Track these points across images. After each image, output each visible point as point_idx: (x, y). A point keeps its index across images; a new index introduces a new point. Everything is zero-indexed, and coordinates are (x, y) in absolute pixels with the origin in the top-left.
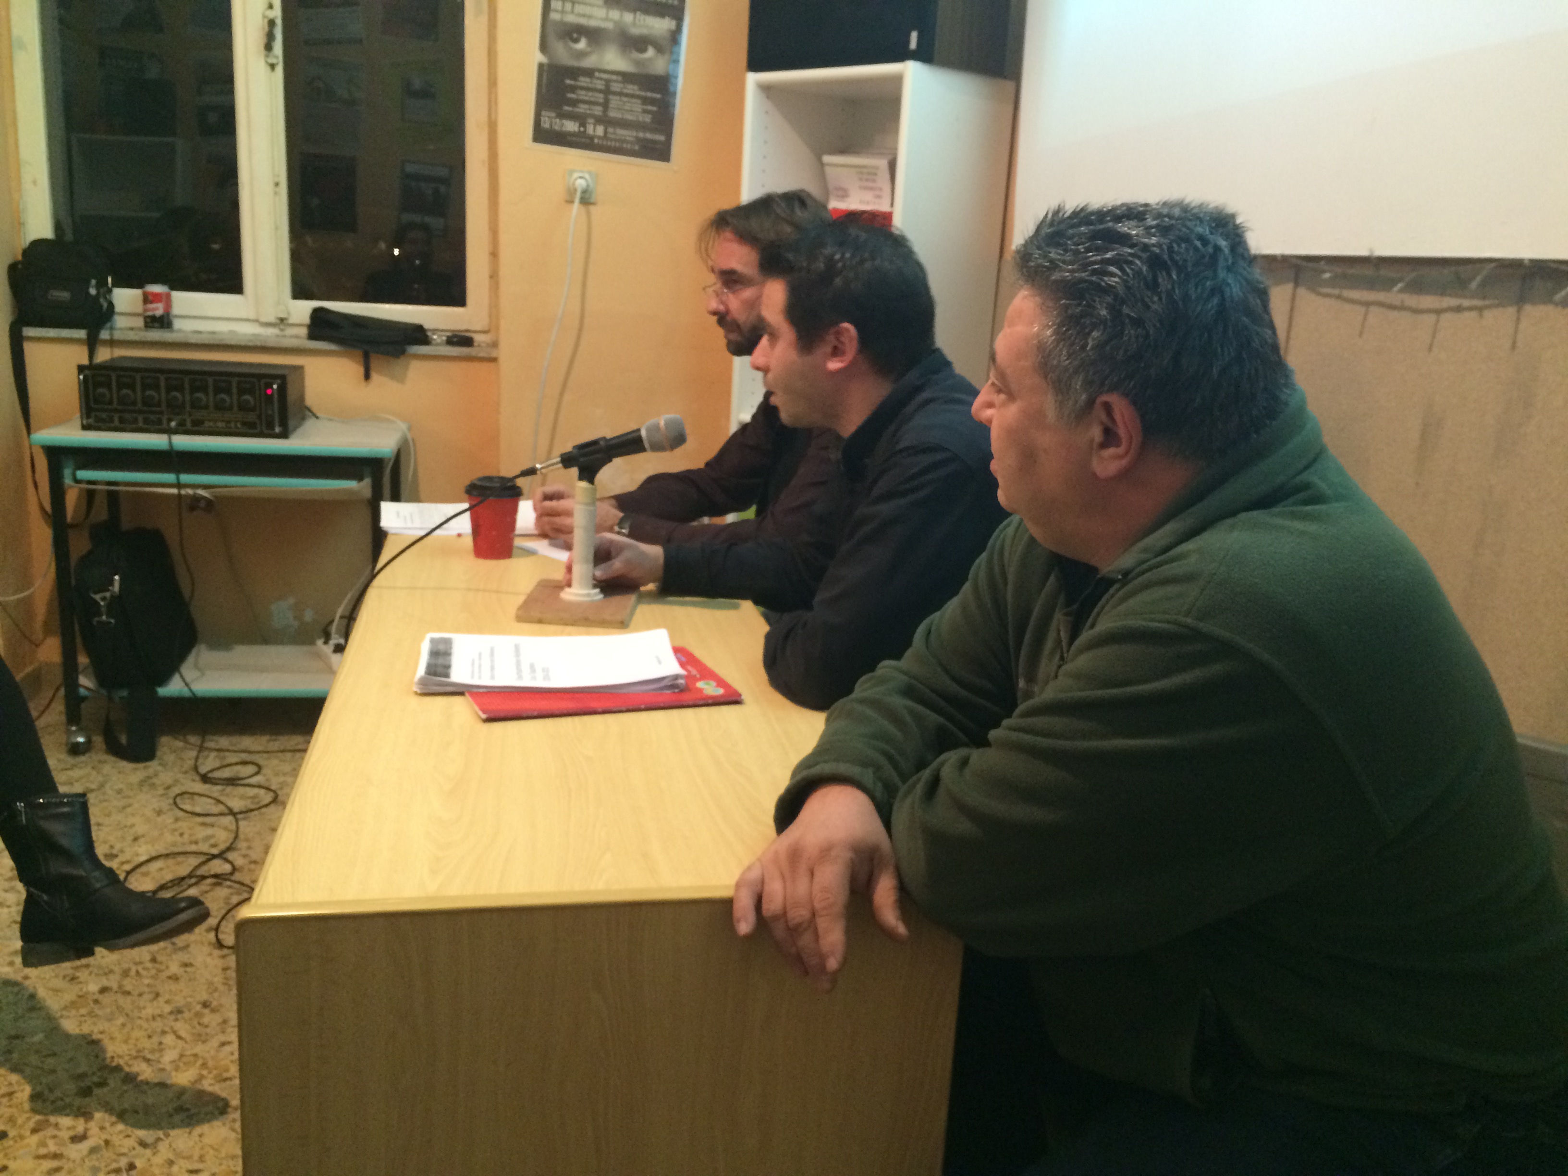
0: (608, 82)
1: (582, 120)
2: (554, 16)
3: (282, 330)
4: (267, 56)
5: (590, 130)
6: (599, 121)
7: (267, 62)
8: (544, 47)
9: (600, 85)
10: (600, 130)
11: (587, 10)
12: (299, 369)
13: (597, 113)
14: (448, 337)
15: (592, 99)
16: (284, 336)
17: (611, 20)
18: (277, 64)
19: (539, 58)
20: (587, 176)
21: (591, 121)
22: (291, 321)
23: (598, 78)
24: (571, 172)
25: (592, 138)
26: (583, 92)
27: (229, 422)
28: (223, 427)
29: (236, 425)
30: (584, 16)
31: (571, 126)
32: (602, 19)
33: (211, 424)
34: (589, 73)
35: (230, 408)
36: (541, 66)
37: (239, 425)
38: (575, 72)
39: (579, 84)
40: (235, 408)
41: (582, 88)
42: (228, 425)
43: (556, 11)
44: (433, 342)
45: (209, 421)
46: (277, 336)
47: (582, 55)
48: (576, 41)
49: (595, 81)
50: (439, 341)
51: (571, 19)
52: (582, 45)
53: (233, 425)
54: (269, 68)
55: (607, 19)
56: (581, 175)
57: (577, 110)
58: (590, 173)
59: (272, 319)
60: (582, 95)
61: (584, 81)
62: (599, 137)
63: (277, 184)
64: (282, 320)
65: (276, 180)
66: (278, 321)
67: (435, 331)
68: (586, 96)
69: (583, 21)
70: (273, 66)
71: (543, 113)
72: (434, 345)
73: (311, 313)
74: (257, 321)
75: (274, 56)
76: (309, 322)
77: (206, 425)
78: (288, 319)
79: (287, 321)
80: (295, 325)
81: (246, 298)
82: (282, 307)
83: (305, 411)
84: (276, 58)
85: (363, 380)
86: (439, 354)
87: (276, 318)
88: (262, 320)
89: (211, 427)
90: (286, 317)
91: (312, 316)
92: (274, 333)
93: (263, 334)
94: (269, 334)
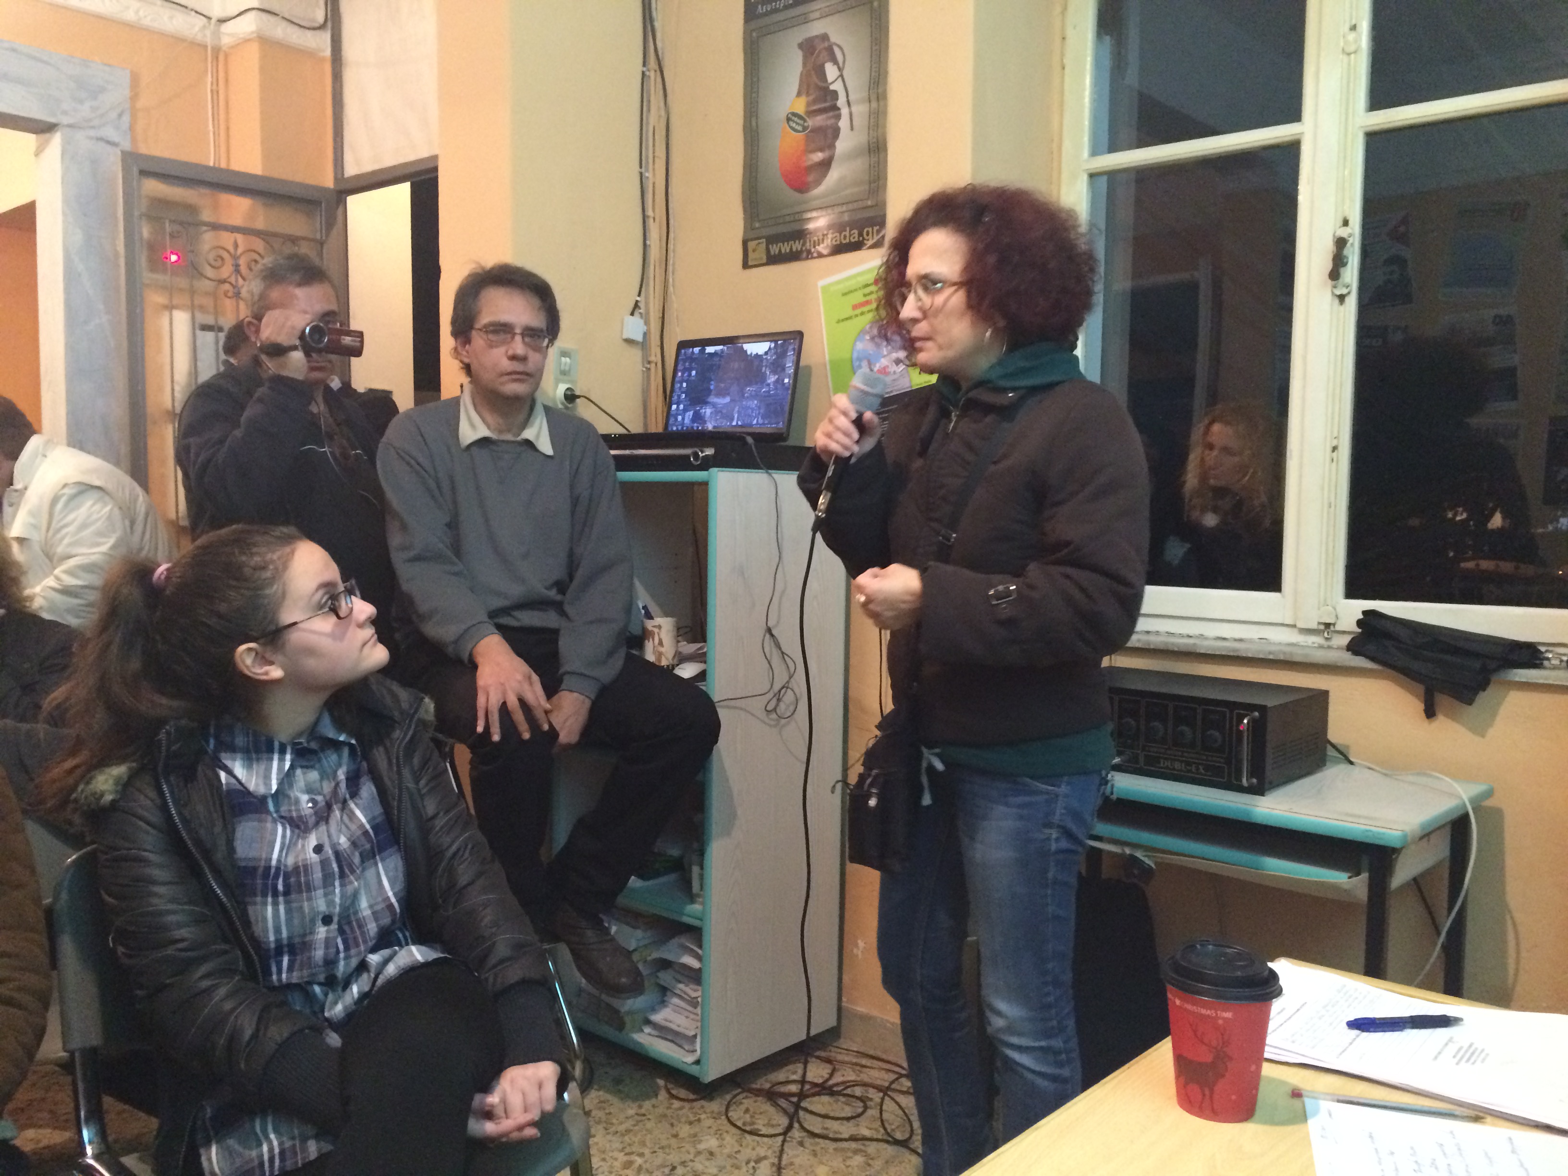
3: (1327, 639)
4: (1335, 287)
7: (1333, 293)
12: (1322, 697)
16: (1329, 647)
18: (1349, 293)
22: (1338, 627)
27: (1189, 763)
28: (1181, 770)
29: (1198, 769)
33: (1166, 764)
35: (1192, 746)
37: (1201, 767)
40: (1199, 746)
42: (1188, 768)
44: (1546, 663)
45: (1166, 759)
46: (1321, 647)
50: (1555, 662)
53: (1193, 768)
54: (1337, 301)
59: (1314, 625)
63: (1334, 449)
64: (1328, 625)
65: (1335, 443)
66: (1322, 627)
70: (1342, 298)
72: (1545, 668)
73: (1361, 616)
74: (1294, 626)
75: (1344, 286)
76: (1360, 630)
77: (1162, 765)
78: (1334, 625)
79: (1332, 627)
80: (1344, 632)
81: (1283, 597)
82: (1330, 608)
83: (1331, 752)
84: (1347, 287)
85: (1423, 715)
86: (1551, 682)
87: (1319, 623)
88: (1301, 624)
89: (1167, 768)
90: (1332, 621)
91: (1359, 623)
92: (1314, 643)
93: (1302, 644)
94: (1310, 644)
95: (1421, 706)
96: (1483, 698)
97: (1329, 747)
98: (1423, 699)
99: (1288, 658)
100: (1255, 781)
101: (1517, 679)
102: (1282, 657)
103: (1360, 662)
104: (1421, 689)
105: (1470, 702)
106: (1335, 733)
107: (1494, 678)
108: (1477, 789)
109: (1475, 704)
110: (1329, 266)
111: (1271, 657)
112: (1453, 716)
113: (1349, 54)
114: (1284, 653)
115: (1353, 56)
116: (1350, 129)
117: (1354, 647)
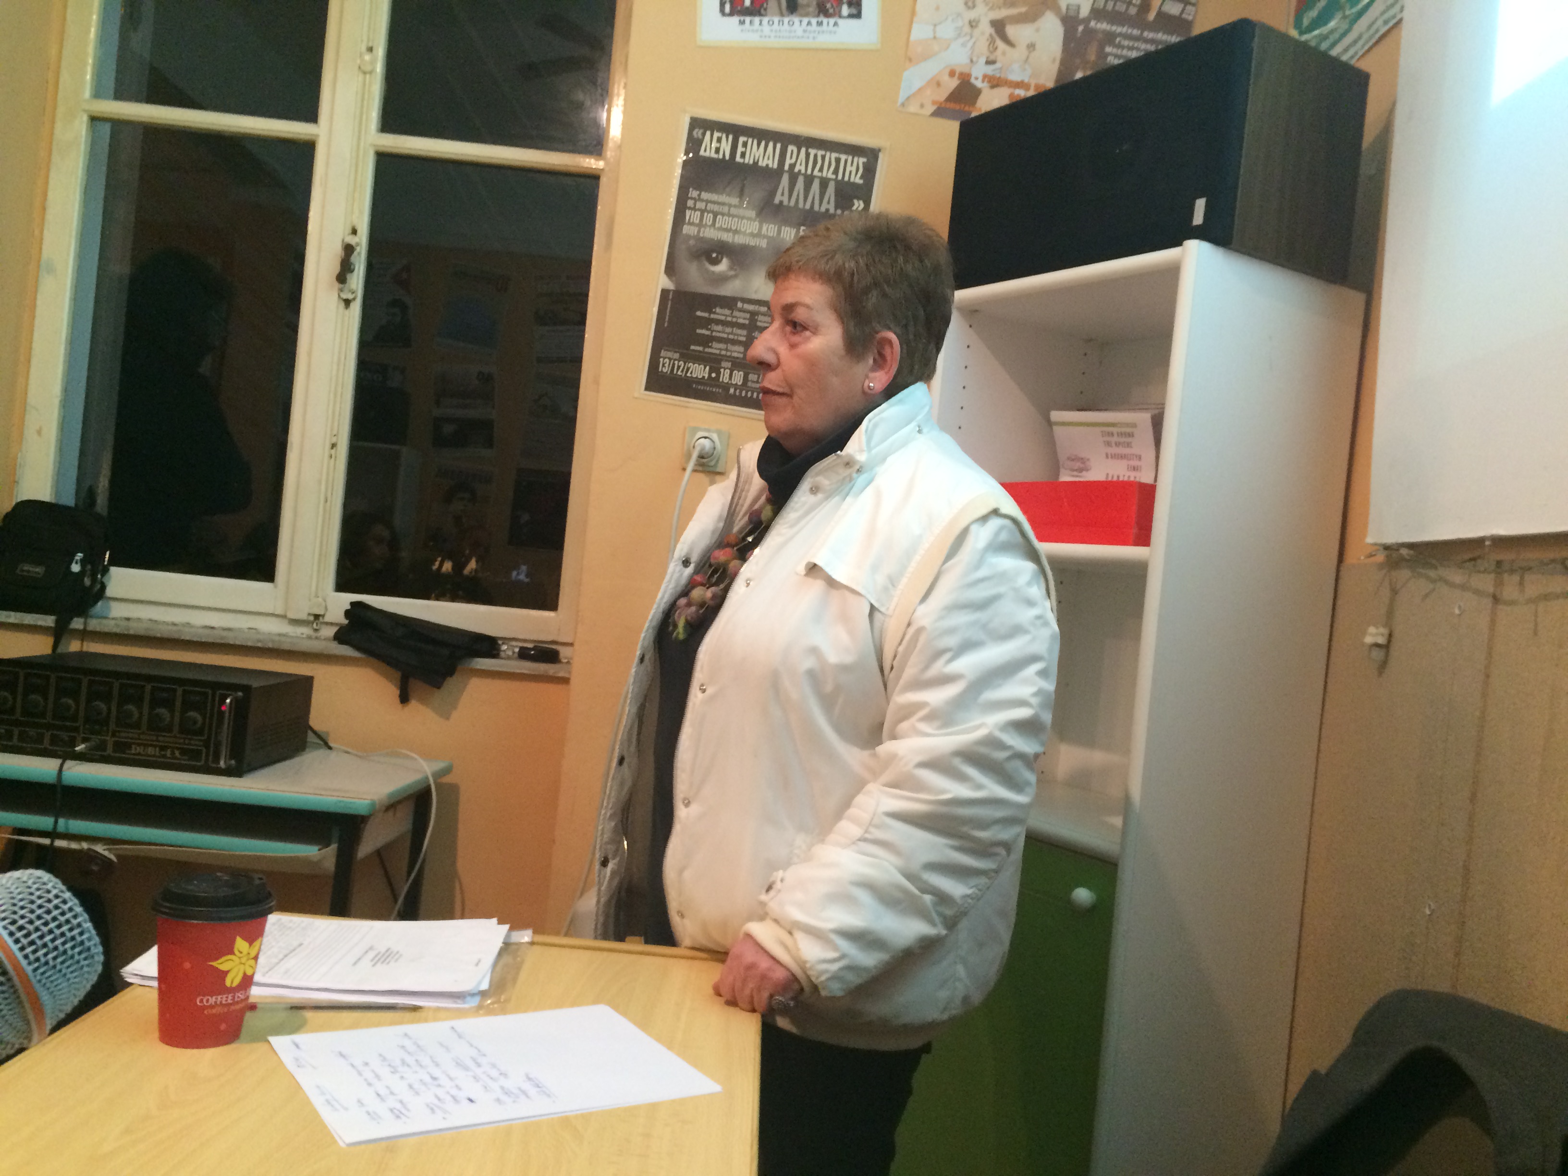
0: (753, 314)
1: (714, 362)
2: (686, 230)
3: (316, 630)
4: (341, 290)
5: (725, 376)
6: (736, 364)
7: (339, 296)
8: (671, 269)
9: (743, 318)
10: (738, 378)
11: (733, 223)
12: (307, 683)
13: (735, 355)
14: (521, 648)
15: (731, 337)
16: (317, 638)
17: (765, 237)
18: (354, 299)
19: (665, 282)
20: (715, 437)
21: (729, 365)
22: (327, 619)
23: (742, 310)
24: (695, 430)
25: (726, 387)
26: (719, 328)
27: (162, 748)
28: (154, 756)
29: (173, 753)
30: (727, 230)
31: (699, 371)
32: (753, 235)
33: (140, 750)
34: (730, 302)
35: (169, 729)
36: (665, 293)
37: (177, 753)
38: (710, 302)
39: (712, 316)
40: (176, 729)
41: (718, 322)
42: (163, 753)
43: (691, 224)
44: (502, 654)
45: (139, 745)
46: (309, 637)
47: (722, 279)
48: (715, 262)
49: (736, 313)
50: (510, 653)
51: (710, 234)
52: (723, 266)
53: (168, 753)
54: (342, 304)
55: (759, 235)
56: (706, 434)
57: (707, 350)
58: (719, 433)
59: (303, 616)
60: (718, 330)
61: (720, 313)
62: (736, 386)
63: (333, 446)
64: (317, 617)
65: (334, 440)
66: (312, 618)
67: (506, 640)
68: (723, 332)
69: (727, 237)
70: (347, 303)
71: (663, 353)
72: (502, 659)
73: (349, 607)
74: (284, 617)
75: (350, 291)
76: (346, 622)
77: (133, 752)
78: (323, 616)
79: (321, 618)
80: (332, 624)
81: (276, 587)
82: (320, 600)
83: (311, 738)
84: (353, 293)
85: (398, 700)
86: (505, 670)
87: (309, 614)
88: (291, 615)
89: (139, 754)
90: (322, 613)
91: (347, 614)
92: (302, 634)
93: (291, 634)
94: (299, 634)
95: (397, 692)
96: (451, 683)
97: (310, 733)
98: (399, 683)
99: (276, 646)
100: (233, 762)
101: (478, 667)
102: (270, 645)
103: (346, 651)
104: (398, 675)
105: (439, 688)
106: (316, 720)
107: (459, 667)
108: (439, 765)
109: (442, 689)
110: (337, 269)
111: (259, 645)
112: (423, 701)
113: (365, 73)
114: (273, 641)
115: (368, 76)
116: (362, 144)
117: (341, 637)
